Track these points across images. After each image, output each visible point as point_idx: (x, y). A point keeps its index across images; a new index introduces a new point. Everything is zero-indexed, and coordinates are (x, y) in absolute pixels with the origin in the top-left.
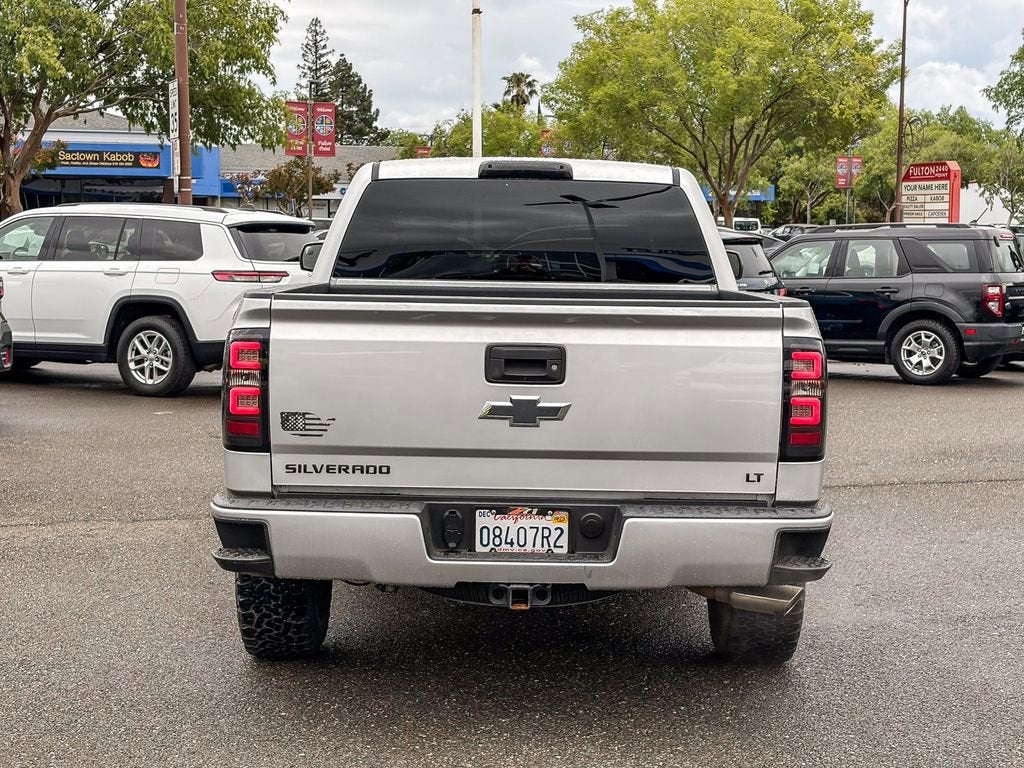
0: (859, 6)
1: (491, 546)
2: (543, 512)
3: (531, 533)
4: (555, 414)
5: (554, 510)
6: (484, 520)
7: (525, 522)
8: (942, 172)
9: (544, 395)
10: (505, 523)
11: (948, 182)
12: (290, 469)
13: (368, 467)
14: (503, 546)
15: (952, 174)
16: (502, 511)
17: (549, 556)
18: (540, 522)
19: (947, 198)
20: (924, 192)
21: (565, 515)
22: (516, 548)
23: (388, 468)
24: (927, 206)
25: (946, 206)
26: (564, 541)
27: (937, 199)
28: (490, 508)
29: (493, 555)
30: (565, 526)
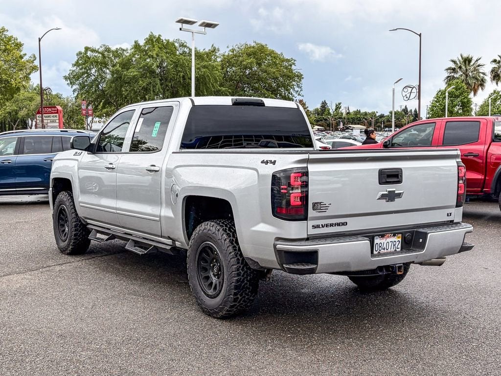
0: (17, 40)
1: (378, 251)
2: (394, 235)
3: (390, 244)
4: (400, 195)
5: (398, 233)
6: (377, 241)
7: (389, 240)
8: (54, 110)
9: (397, 188)
10: (383, 241)
11: (57, 115)
12: (314, 227)
13: (340, 223)
14: (382, 250)
15: (59, 111)
17: (395, 253)
18: (393, 239)
19: (57, 121)
20: (47, 118)
21: (400, 235)
22: (385, 251)
23: (346, 223)
24: (49, 124)
25: (58, 124)
26: (399, 246)
27: (53, 121)
28: (379, 236)
29: (379, 255)
30: (400, 240)
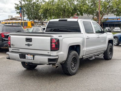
2: (31, 55)
4: (31, 45)
6: (26, 55)
9: (30, 43)
10: (28, 56)
12: (12, 49)
16: (28, 55)
18: (31, 56)
21: (33, 55)
22: (29, 59)
23: (19, 50)
26: (33, 58)
29: (27, 59)
